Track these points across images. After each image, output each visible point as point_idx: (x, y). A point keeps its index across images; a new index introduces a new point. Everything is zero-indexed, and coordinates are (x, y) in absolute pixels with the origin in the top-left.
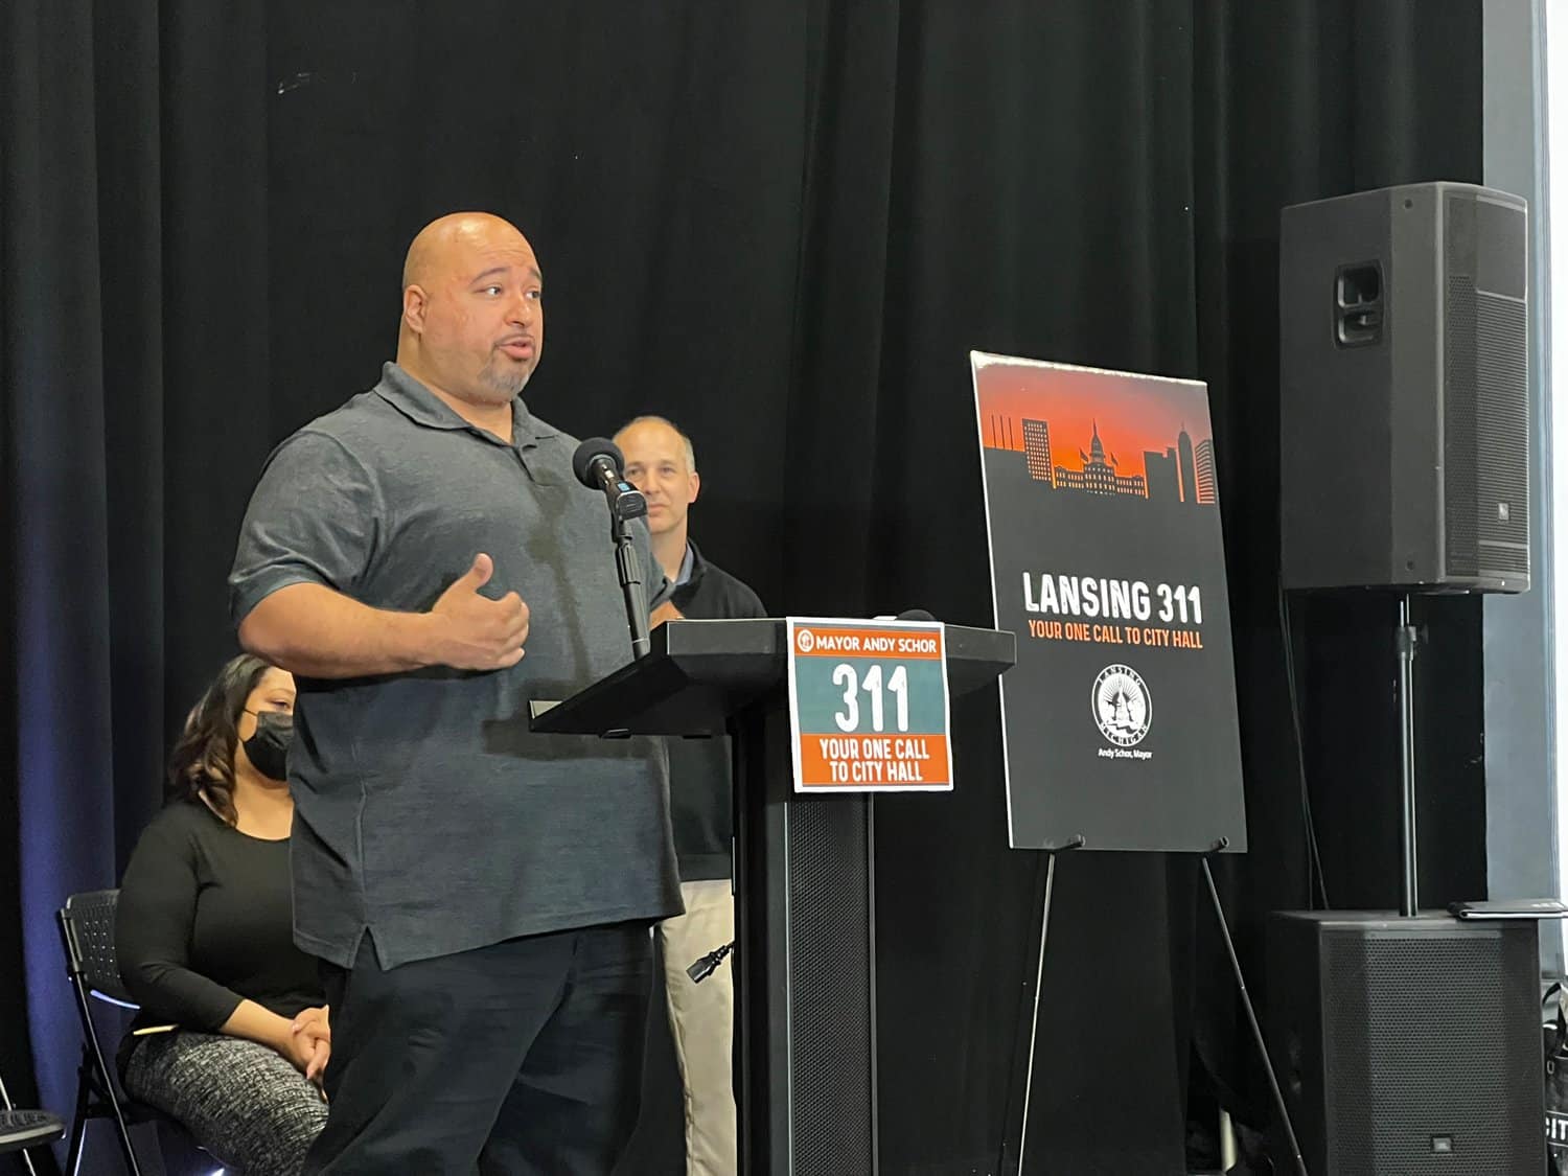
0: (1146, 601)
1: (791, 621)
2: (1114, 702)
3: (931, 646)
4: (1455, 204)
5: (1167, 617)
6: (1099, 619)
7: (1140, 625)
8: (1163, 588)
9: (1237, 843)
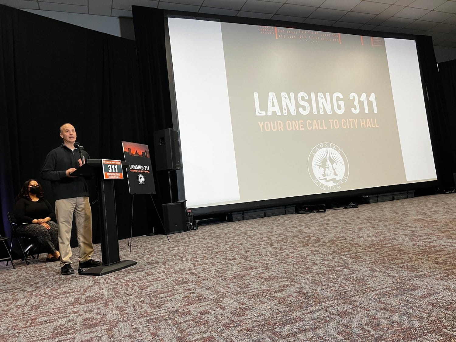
0: (143, 168)
1: (102, 160)
2: (140, 178)
3: (120, 163)
4: (171, 131)
5: (145, 169)
6: (138, 170)
7: (143, 170)
8: (145, 166)
9: (154, 193)
